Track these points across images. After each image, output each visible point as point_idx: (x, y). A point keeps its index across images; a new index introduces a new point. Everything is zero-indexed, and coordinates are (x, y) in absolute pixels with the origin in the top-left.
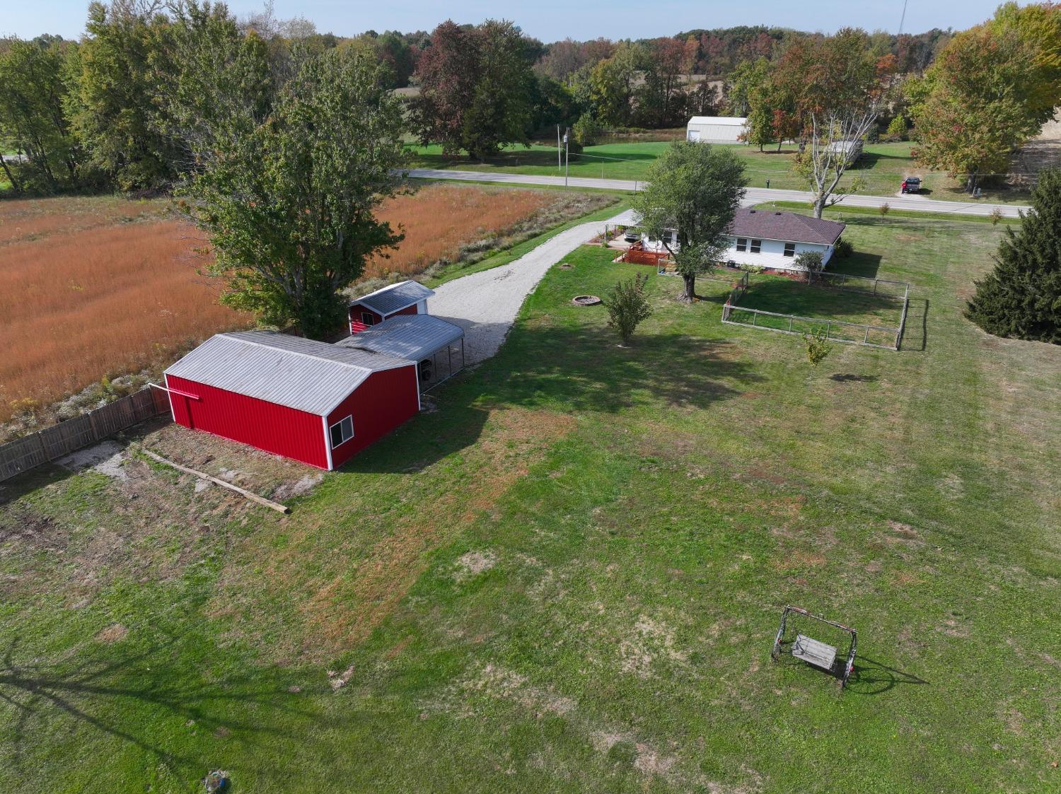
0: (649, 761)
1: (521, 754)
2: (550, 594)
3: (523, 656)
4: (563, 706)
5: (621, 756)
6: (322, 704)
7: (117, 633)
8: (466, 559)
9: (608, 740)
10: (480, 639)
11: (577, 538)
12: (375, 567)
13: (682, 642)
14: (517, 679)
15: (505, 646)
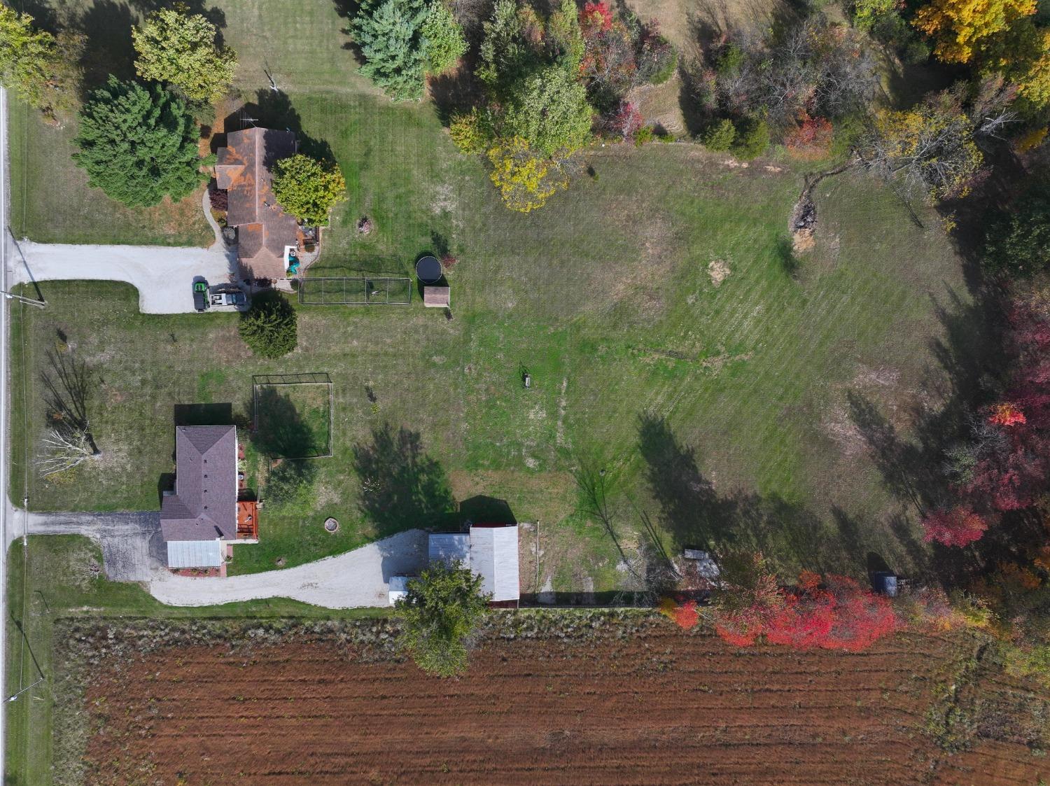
0: (564, 403)
1: (572, 425)
2: (532, 440)
3: (552, 437)
4: (560, 423)
5: (564, 408)
6: (580, 468)
7: (589, 523)
8: (531, 466)
9: (563, 412)
10: (552, 448)
11: (510, 444)
12: (543, 485)
13: (532, 408)
14: (558, 434)
15: (551, 442)
